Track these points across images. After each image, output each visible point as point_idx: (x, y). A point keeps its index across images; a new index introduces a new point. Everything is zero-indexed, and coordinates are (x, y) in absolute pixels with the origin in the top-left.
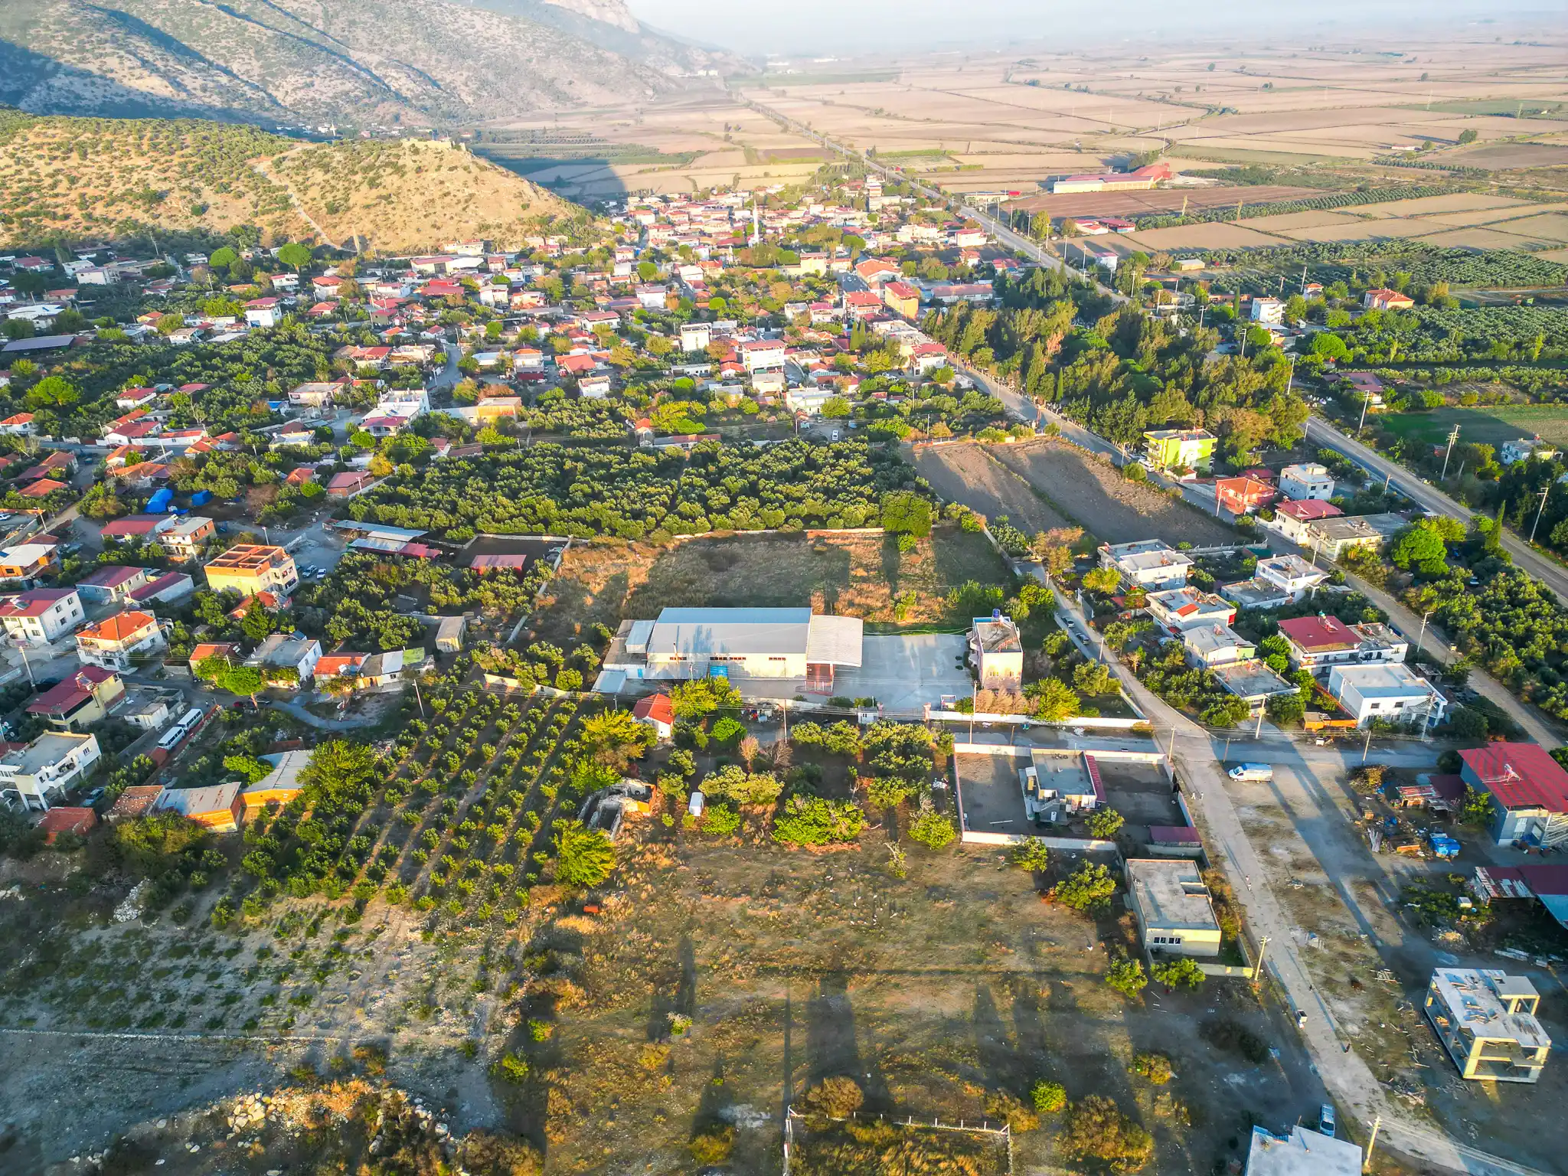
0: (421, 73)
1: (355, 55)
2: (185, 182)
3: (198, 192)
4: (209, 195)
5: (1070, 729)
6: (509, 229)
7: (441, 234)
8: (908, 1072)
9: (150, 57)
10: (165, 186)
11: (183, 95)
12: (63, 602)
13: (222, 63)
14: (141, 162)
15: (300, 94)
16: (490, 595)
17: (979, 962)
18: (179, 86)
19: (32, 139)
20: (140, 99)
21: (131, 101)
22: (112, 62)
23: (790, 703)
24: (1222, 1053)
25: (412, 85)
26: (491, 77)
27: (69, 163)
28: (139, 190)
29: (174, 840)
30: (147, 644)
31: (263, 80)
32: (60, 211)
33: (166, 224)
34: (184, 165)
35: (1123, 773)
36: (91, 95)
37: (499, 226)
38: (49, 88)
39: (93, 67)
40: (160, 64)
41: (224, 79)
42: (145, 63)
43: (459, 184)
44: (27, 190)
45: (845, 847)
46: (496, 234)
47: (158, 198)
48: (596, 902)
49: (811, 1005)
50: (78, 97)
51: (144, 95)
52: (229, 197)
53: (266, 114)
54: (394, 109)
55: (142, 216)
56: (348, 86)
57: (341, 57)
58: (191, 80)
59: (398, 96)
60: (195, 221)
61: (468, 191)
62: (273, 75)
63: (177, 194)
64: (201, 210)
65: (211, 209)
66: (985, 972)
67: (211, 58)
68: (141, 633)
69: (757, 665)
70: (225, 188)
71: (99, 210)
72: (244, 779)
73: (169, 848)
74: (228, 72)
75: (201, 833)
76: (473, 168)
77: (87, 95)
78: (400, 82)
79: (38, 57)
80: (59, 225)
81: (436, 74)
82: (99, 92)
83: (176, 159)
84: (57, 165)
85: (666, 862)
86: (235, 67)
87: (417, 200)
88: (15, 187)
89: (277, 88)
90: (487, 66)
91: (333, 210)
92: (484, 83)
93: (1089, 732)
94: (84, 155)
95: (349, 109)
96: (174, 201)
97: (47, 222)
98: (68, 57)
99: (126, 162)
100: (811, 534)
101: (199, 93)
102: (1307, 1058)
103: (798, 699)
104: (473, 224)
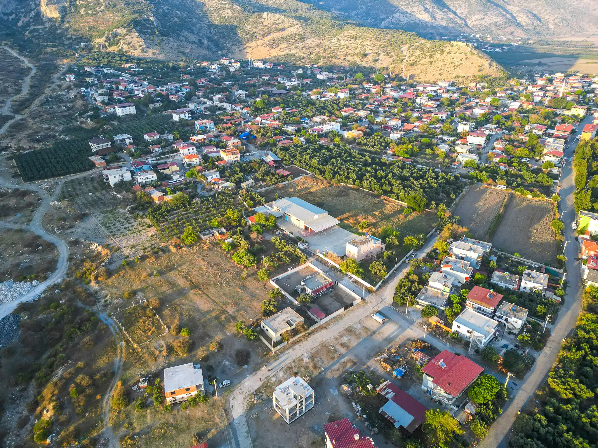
0: (535, 15)
1: (509, 8)
2: (377, 51)
3: (379, 54)
4: (382, 56)
5: (351, 278)
6: (467, 79)
7: (440, 77)
8: (174, 310)
9: (428, 7)
10: (370, 52)
11: (433, 21)
12: (191, 149)
13: (454, 10)
14: (369, 43)
15: (477, 22)
16: (268, 179)
17: (224, 304)
18: (433, 17)
19: (346, 34)
20: (418, 22)
21: (415, 22)
22: (415, 9)
23: (288, 233)
24: (234, 356)
25: (527, 20)
26: (569, 17)
27: (351, 42)
28: (362, 52)
29: (145, 199)
30: (195, 163)
31: (466, 17)
32: (339, 57)
33: (364, 64)
34: (380, 45)
35: (344, 296)
36: (404, 20)
37: (464, 77)
38: (393, 17)
39: (408, 11)
40: (431, 10)
41: (451, 15)
42: (426, 9)
43: (459, 60)
44: (335, 50)
45: (242, 267)
46: (460, 80)
47: (366, 55)
48: (181, 248)
49: (182, 288)
50: (400, 21)
51: (420, 20)
52: (387, 57)
53: (460, 29)
54: (512, 30)
55: (358, 61)
56: (499, 19)
57: (502, 8)
58: (439, 15)
59: (519, 25)
60: (372, 64)
61: (461, 62)
62: (471, 15)
63: (373, 54)
64: (376, 61)
65: (379, 61)
66: (222, 307)
67: (451, 7)
68: (194, 159)
69: (293, 219)
70: (388, 54)
71: (349, 58)
72: (166, 193)
73: (142, 200)
74: (455, 13)
75: (151, 200)
76: (469, 54)
77: (403, 20)
78: (523, 19)
79: (395, 7)
80: (336, 61)
81: (541, 16)
82: (406, 19)
83: (380, 43)
84: (347, 42)
85: (205, 248)
86: (458, 11)
87: (441, 64)
88: (333, 48)
89: (470, 19)
90: (569, 12)
91: (412, 65)
92: (563, 20)
93: (356, 282)
94: (355, 40)
95: (494, 29)
96: (370, 58)
97: (334, 60)
98: (403, 7)
99: (365, 43)
100: (382, 197)
101: (440, 20)
102: (251, 373)
103: (291, 233)
104: (454, 75)
